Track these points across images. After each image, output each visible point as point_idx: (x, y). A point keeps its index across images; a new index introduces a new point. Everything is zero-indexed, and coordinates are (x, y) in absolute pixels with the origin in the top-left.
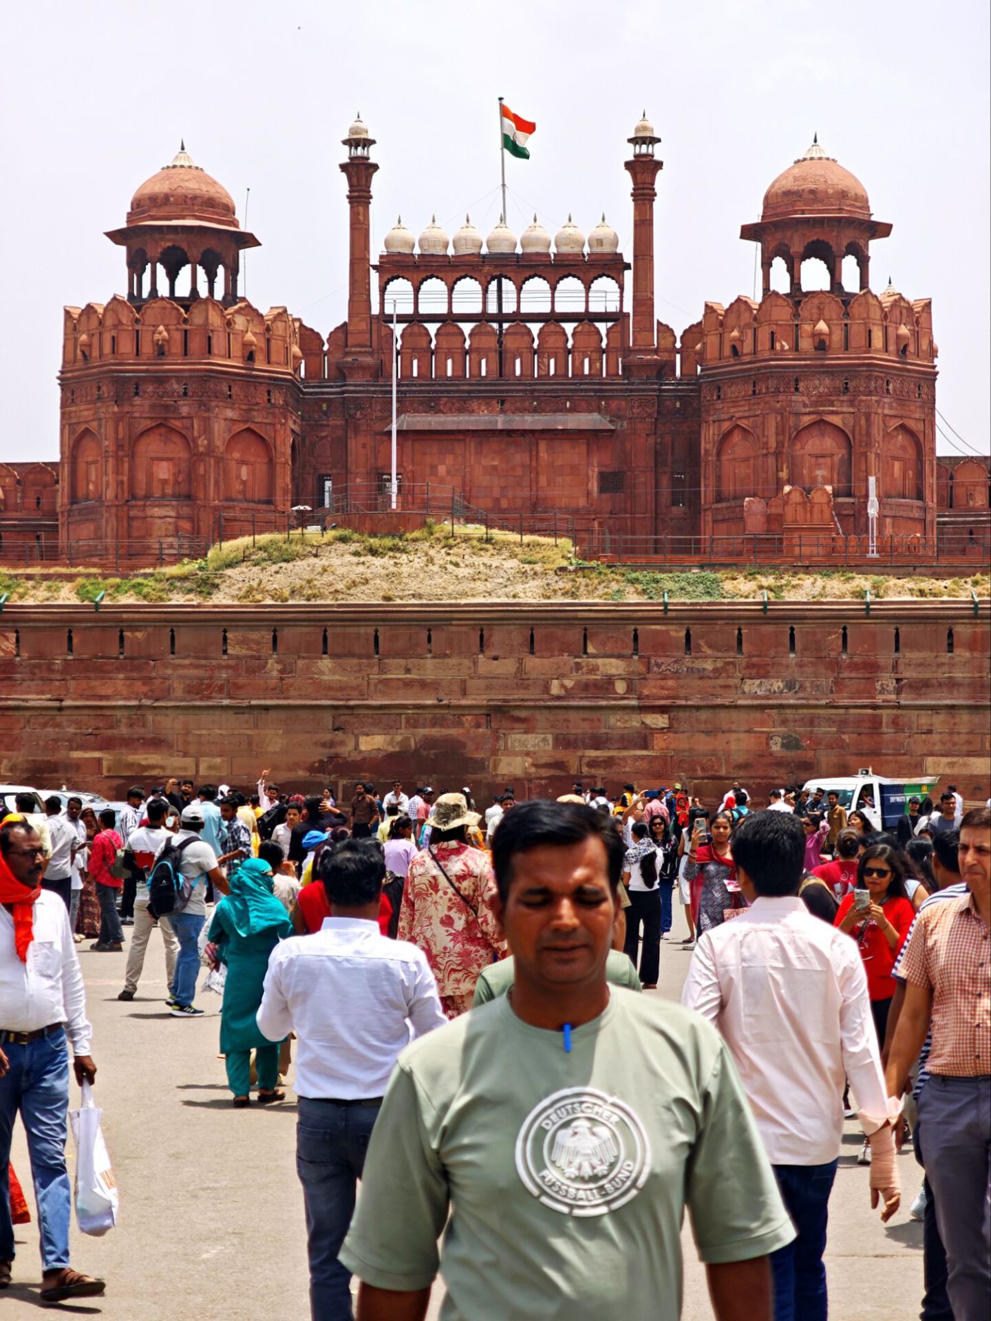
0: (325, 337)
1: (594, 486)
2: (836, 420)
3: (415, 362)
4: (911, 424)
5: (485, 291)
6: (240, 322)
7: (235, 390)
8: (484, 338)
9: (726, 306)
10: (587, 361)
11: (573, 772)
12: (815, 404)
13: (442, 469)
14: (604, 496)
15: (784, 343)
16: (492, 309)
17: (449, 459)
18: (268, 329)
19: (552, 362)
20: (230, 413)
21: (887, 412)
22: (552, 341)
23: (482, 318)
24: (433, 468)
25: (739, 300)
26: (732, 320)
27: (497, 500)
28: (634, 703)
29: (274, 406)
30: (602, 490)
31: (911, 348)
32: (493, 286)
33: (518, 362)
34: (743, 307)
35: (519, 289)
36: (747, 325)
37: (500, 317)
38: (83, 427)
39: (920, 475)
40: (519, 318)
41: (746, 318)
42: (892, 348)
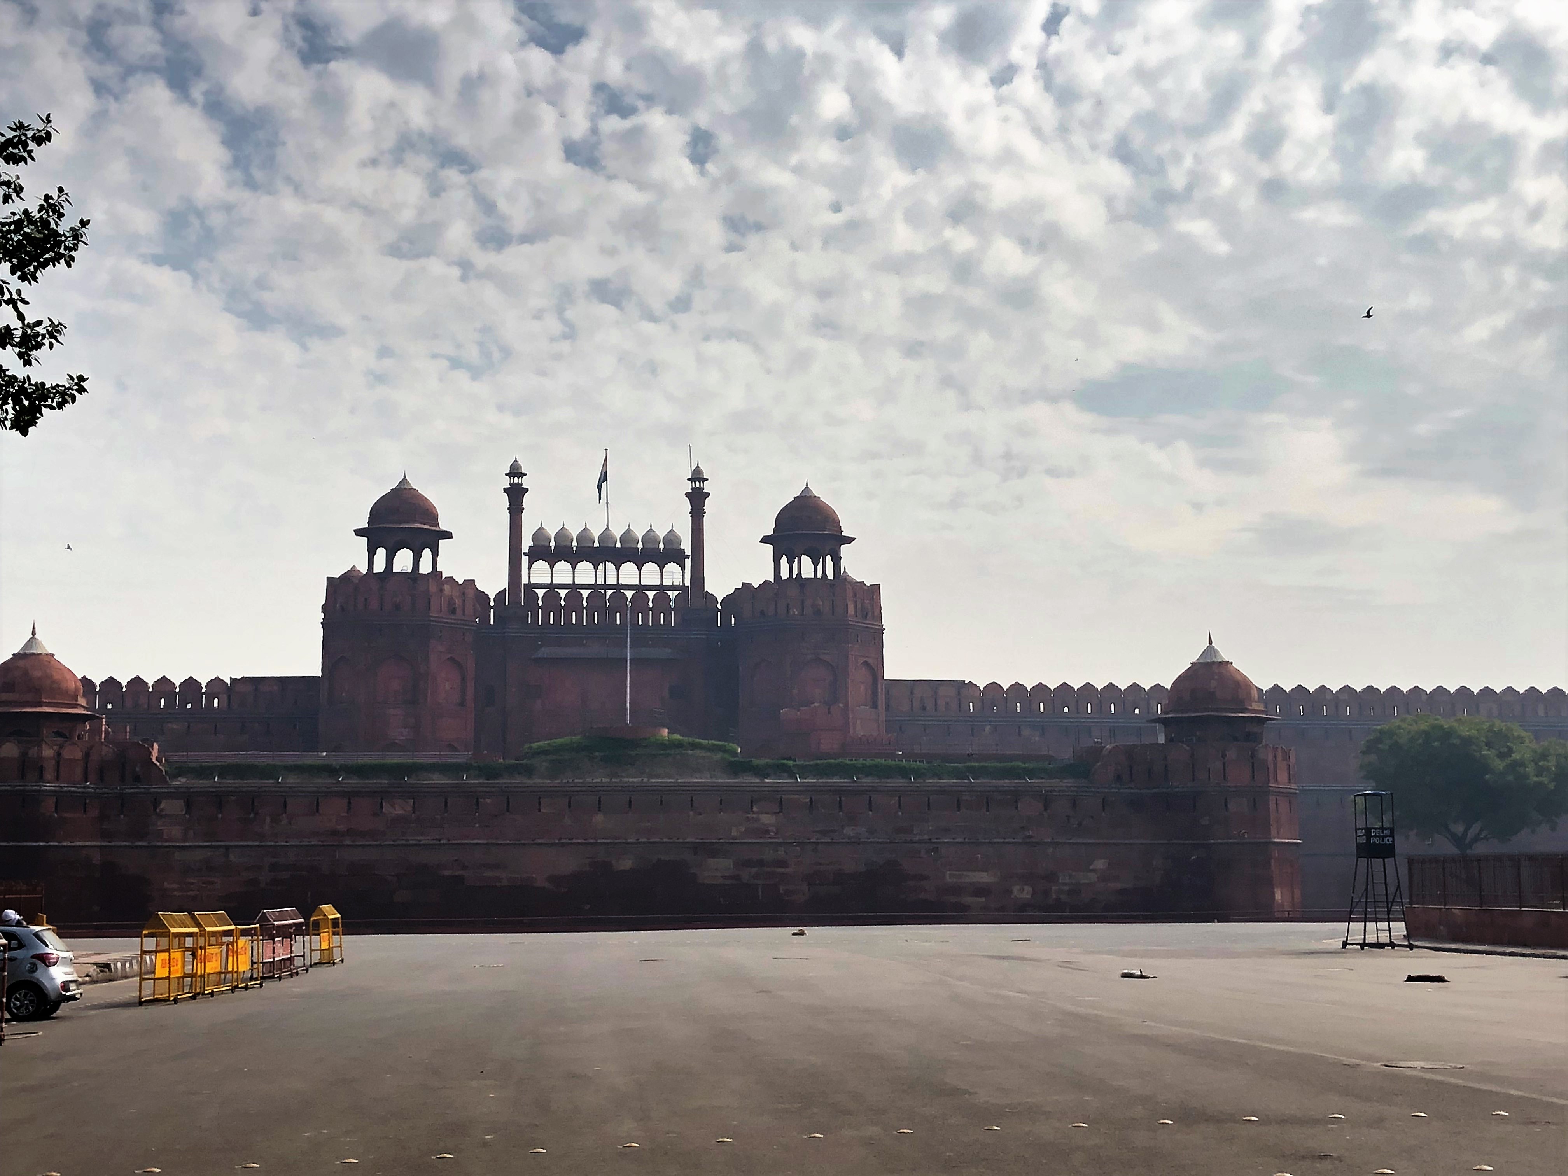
0: (492, 597)
1: (666, 694)
2: (827, 658)
3: (552, 614)
4: (870, 661)
5: (596, 570)
7: (444, 633)
8: (595, 600)
9: (756, 586)
10: (661, 615)
12: (814, 648)
13: (568, 683)
15: (795, 610)
16: (600, 581)
17: (573, 676)
18: (464, 594)
19: (639, 616)
20: (441, 648)
21: (857, 654)
22: (640, 602)
23: (595, 586)
24: (563, 682)
26: (759, 595)
27: (603, 703)
28: (781, 840)
31: (870, 614)
32: (601, 566)
33: (618, 614)
34: (767, 586)
35: (618, 570)
36: (772, 598)
37: (606, 587)
38: (339, 655)
39: (875, 693)
40: (618, 587)
42: (860, 615)
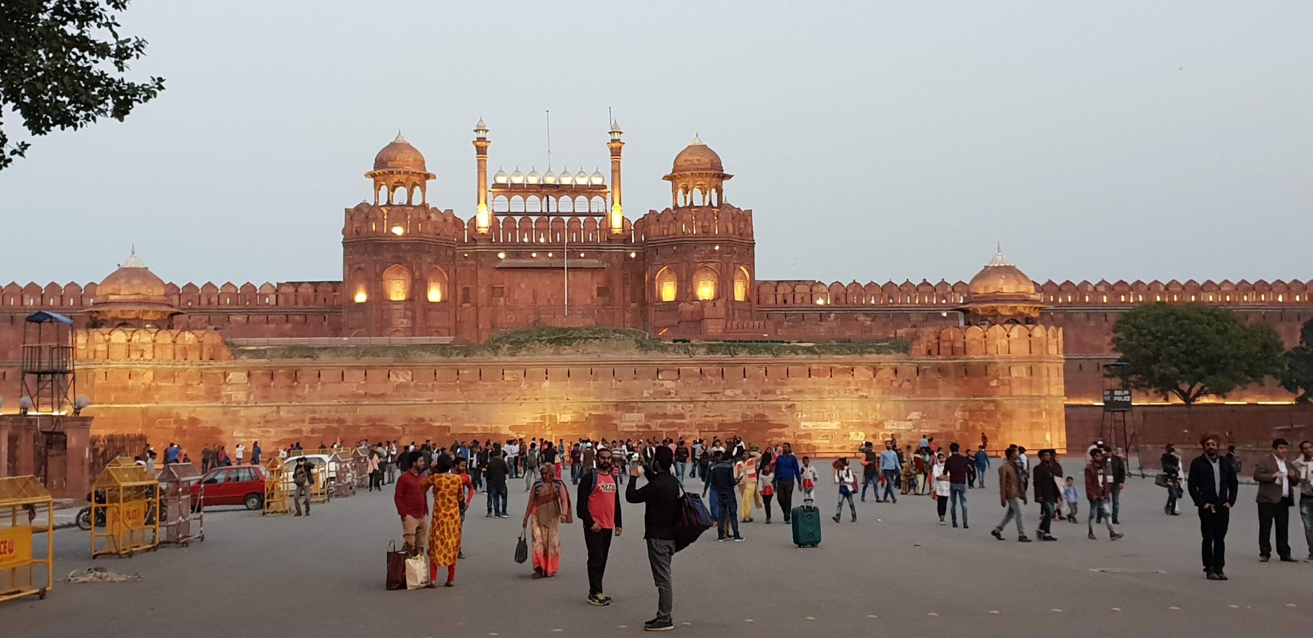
0: (466, 222)
1: (595, 293)
2: (713, 265)
3: (510, 235)
5: (541, 201)
6: (433, 215)
7: (431, 249)
8: (541, 223)
9: (660, 212)
10: (591, 234)
11: (653, 430)
12: (703, 258)
13: (523, 285)
14: (600, 298)
15: (689, 230)
16: (545, 210)
17: (526, 280)
18: (445, 220)
19: (574, 234)
20: (429, 260)
21: (735, 262)
22: (574, 225)
23: (541, 214)
24: (519, 285)
25: (667, 209)
26: (662, 219)
27: (549, 300)
28: (679, 400)
29: (448, 256)
30: (598, 295)
31: (745, 233)
32: (545, 198)
33: (558, 234)
34: (668, 213)
35: (557, 201)
36: (672, 221)
37: (549, 215)
38: (356, 266)
39: (748, 291)
40: (558, 214)
41: (671, 218)
42: (737, 233)
